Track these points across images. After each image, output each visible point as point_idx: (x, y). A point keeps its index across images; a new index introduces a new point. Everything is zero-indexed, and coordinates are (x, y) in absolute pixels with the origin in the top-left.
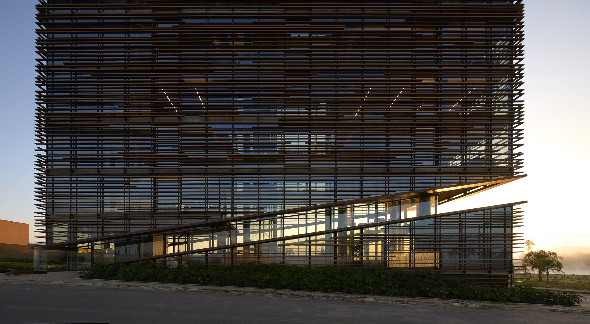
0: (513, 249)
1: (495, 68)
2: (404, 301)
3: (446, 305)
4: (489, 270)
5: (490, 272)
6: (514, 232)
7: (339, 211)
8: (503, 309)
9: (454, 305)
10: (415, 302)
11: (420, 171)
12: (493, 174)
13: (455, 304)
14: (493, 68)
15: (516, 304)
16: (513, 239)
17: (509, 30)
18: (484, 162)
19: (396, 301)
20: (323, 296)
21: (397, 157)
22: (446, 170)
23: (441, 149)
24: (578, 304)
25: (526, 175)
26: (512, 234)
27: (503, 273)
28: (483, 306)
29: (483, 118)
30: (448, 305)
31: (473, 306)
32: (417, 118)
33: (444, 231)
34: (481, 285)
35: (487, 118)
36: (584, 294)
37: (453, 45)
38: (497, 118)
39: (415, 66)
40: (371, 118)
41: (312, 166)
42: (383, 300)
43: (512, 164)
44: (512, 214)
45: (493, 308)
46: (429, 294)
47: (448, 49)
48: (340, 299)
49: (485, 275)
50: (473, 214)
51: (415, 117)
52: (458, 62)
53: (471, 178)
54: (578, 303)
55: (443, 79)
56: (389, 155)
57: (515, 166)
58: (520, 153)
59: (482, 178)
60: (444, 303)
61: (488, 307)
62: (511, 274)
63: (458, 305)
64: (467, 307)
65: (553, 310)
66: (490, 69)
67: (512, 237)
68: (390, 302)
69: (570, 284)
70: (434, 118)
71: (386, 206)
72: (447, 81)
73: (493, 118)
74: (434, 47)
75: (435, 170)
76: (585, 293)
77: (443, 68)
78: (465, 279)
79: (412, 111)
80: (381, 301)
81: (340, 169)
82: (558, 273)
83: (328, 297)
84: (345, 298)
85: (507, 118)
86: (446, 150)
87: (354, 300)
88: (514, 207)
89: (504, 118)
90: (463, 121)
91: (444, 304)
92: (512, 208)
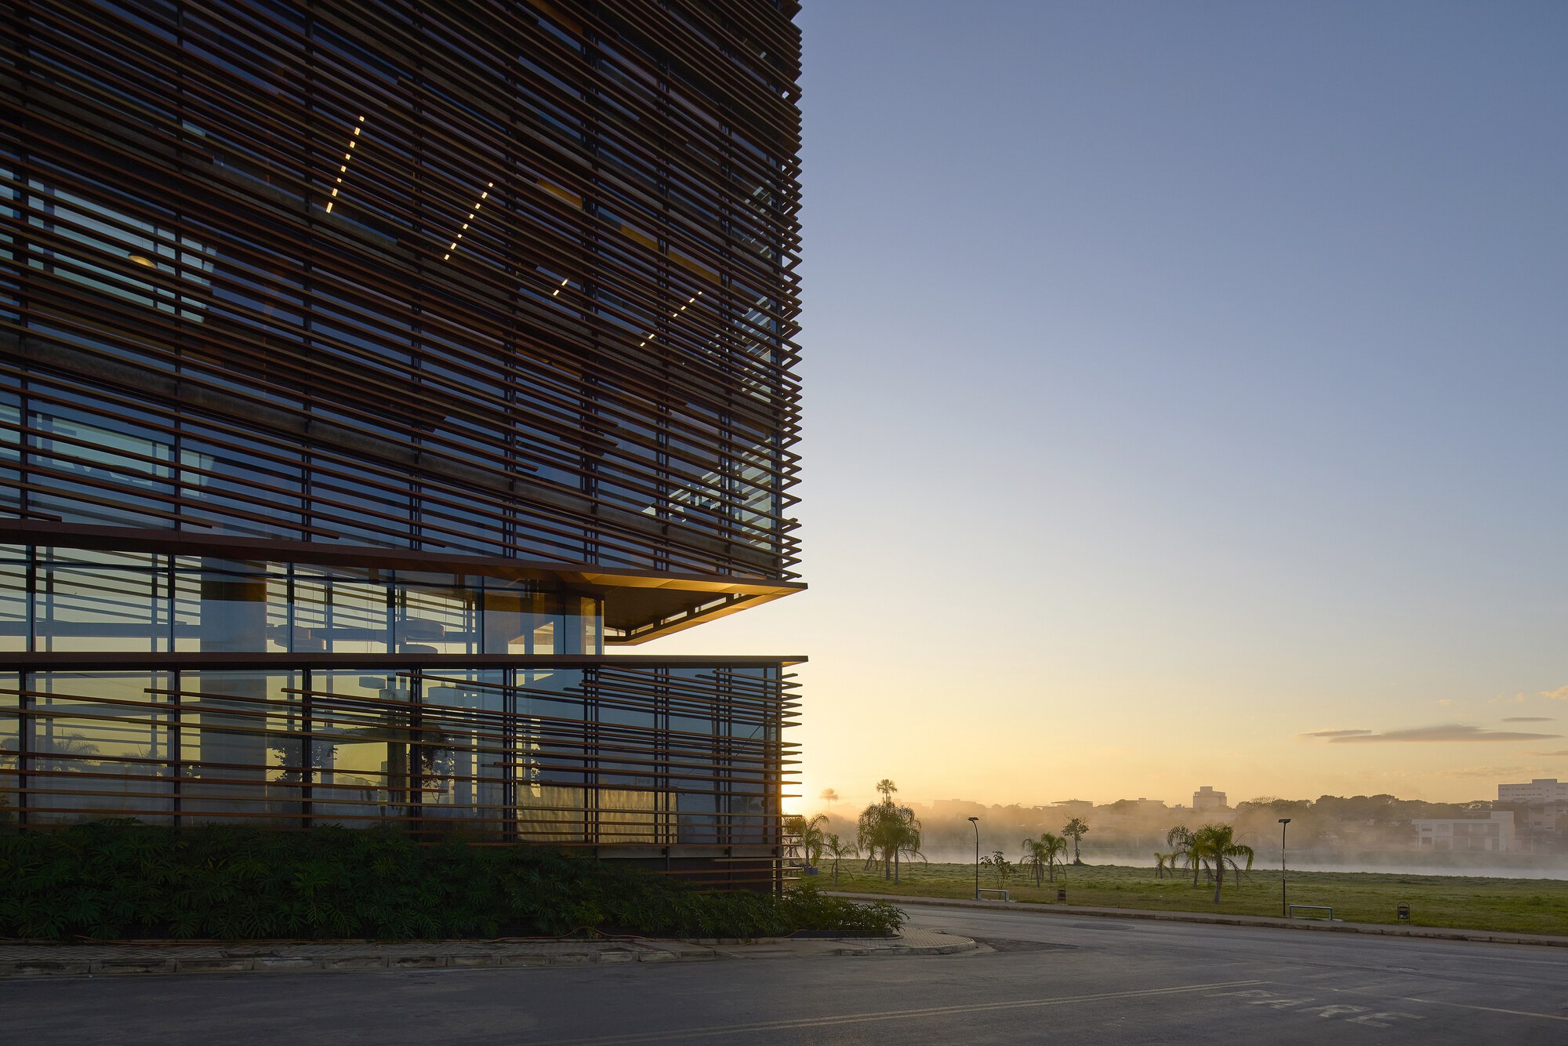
0: (783, 786)
1: (739, 252)
2: (433, 959)
3: (579, 961)
4: (727, 846)
5: (728, 851)
6: (784, 740)
7: (203, 583)
8: (734, 958)
9: (603, 957)
10: (475, 957)
11: (535, 496)
12: (734, 563)
13: (605, 956)
14: (734, 249)
15: (774, 943)
16: (784, 758)
17: (772, 162)
18: (715, 520)
19: (404, 960)
20: (21, 966)
21: (448, 419)
22: (613, 515)
23: (597, 440)
24: (897, 933)
25: (804, 586)
26: (779, 744)
27: (760, 854)
28: (684, 954)
29: (711, 387)
30: (584, 959)
31: (656, 958)
32: (521, 303)
33: (607, 716)
34: (702, 892)
35: (721, 391)
36: (909, 906)
37: (636, 118)
38: (752, 405)
39: (515, 118)
40: (347, 228)
41: (34, 328)
42: (348, 960)
43: (780, 547)
44: (779, 687)
45: (708, 958)
46: (543, 926)
47: (623, 124)
48: (131, 969)
49: (716, 860)
50: (690, 673)
51: (515, 296)
52: (648, 183)
53: (683, 561)
54: (897, 929)
55: (601, 210)
56: (420, 402)
57: (786, 556)
58: (795, 520)
59: (713, 569)
60: (573, 955)
61: (697, 956)
62: (777, 857)
63: (614, 957)
64: (639, 961)
65: (839, 952)
66: (727, 247)
67: (779, 754)
68: (375, 965)
69: (931, 885)
70: (575, 327)
71: (469, 608)
72: (619, 226)
73: (734, 397)
74: (583, 92)
75: (580, 506)
76: (913, 903)
77: (602, 173)
78: (665, 872)
79: (506, 271)
80: (336, 966)
81: (201, 390)
82: (912, 861)
83: (58, 966)
84: (157, 964)
85: (765, 410)
86: (611, 448)
87: (205, 969)
88: (785, 671)
89: (759, 407)
90: (661, 375)
91: (572, 959)
92: (779, 672)
